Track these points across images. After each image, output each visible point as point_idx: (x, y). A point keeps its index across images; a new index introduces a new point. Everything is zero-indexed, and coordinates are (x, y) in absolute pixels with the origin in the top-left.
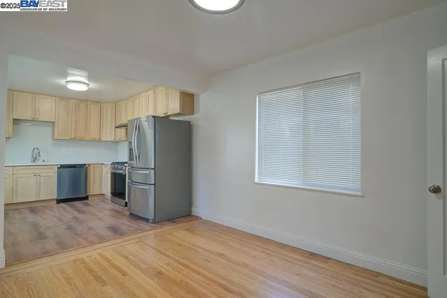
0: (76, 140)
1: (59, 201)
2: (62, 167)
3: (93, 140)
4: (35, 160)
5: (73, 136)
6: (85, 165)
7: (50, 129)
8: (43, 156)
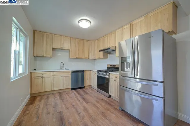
0: (78, 59)
1: (72, 89)
2: (74, 72)
3: (85, 59)
4: (61, 68)
5: (78, 57)
6: (83, 71)
7: (68, 54)
8: (65, 66)
